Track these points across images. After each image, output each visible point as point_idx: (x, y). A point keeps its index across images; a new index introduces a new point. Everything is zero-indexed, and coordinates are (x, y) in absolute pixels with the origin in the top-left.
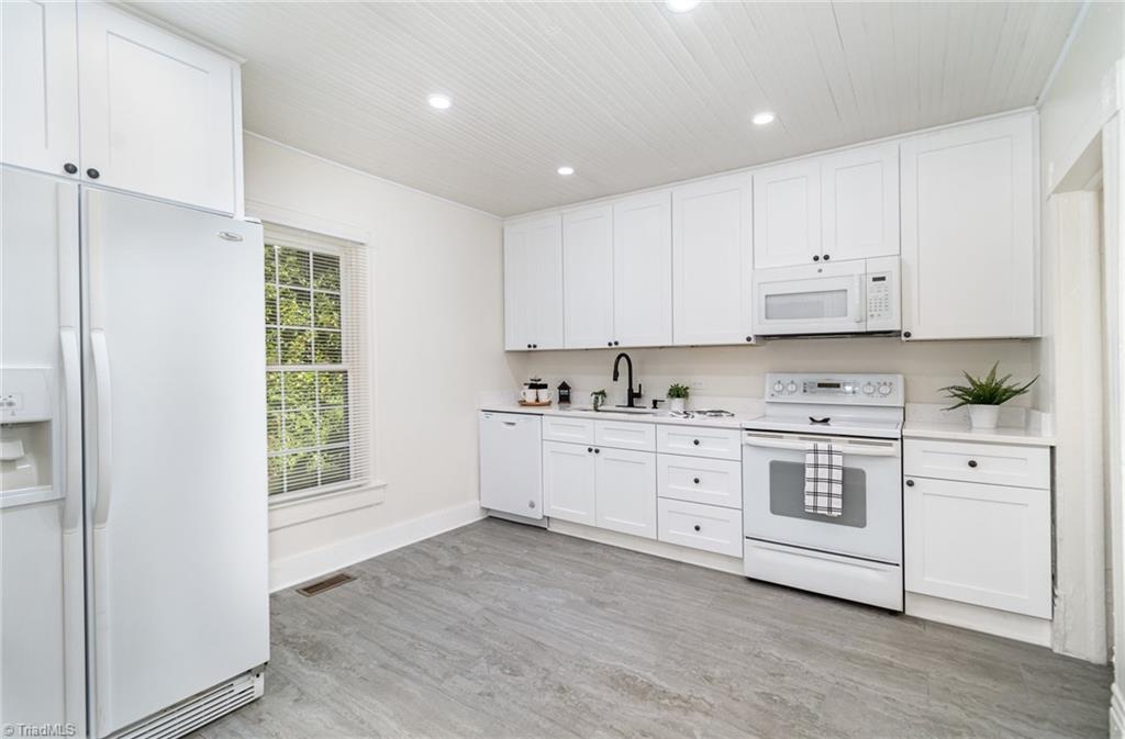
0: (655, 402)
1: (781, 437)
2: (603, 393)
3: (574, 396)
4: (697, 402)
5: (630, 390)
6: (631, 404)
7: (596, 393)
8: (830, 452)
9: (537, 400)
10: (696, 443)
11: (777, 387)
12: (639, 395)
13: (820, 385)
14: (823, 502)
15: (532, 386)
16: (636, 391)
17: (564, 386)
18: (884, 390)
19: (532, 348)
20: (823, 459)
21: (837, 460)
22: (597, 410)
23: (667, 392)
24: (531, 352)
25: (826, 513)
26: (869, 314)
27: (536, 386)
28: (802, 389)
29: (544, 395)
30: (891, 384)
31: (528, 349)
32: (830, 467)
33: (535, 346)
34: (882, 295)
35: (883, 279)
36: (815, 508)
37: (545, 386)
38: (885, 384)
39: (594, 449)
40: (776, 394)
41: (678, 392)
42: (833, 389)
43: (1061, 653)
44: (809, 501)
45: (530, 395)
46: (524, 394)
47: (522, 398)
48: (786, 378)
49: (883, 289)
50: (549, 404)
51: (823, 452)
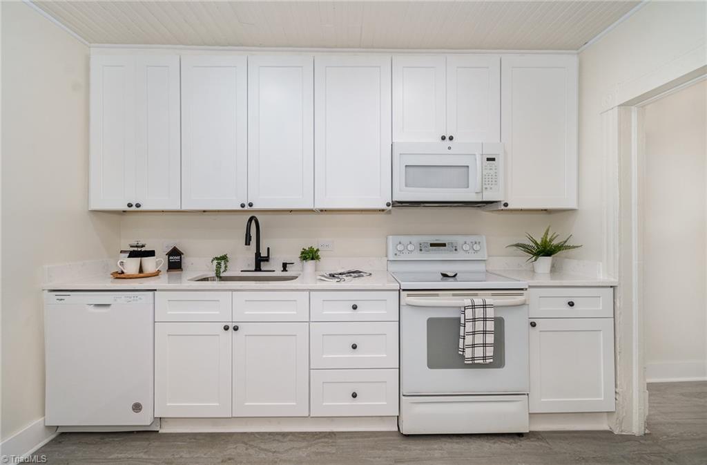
0: (285, 266)
1: (437, 295)
2: (224, 258)
3: (187, 261)
4: (329, 263)
5: (258, 254)
6: (258, 269)
7: (217, 259)
8: (484, 306)
9: (141, 270)
10: (355, 307)
11: (400, 247)
12: (267, 259)
13: (432, 245)
14: (479, 352)
15: (133, 254)
16: (264, 254)
17: (175, 252)
18: (476, 247)
19: (134, 208)
20: (479, 313)
21: (490, 313)
22: (222, 279)
23: (299, 255)
24: (133, 211)
25: (482, 361)
26: (484, 186)
27: (139, 253)
28: (419, 249)
29: (150, 264)
30: (479, 243)
31: (127, 208)
32: (485, 319)
33: (138, 206)
34: (492, 172)
35: (493, 159)
36: (473, 358)
37: (151, 254)
38: (476, 243)
39: (231, 326)
40: (398, 253)
41: (310, 255)
42: (442, 248)
43: (620, 433)
44: (468, 353)
45: (131, 266)
46: (122, 263)
47: (119, 268)
48: (405, 239)
49: (494, 168)
50: (157, 274)
51: (479, 306)
